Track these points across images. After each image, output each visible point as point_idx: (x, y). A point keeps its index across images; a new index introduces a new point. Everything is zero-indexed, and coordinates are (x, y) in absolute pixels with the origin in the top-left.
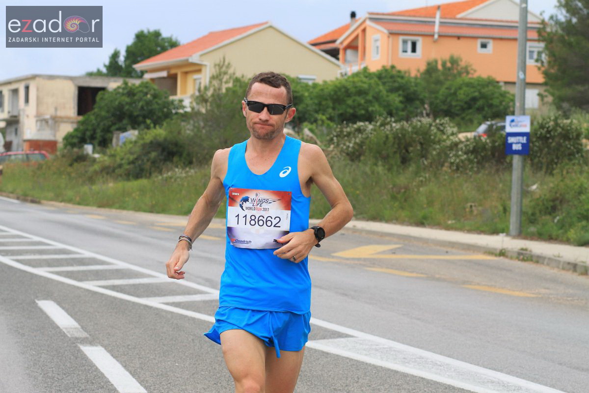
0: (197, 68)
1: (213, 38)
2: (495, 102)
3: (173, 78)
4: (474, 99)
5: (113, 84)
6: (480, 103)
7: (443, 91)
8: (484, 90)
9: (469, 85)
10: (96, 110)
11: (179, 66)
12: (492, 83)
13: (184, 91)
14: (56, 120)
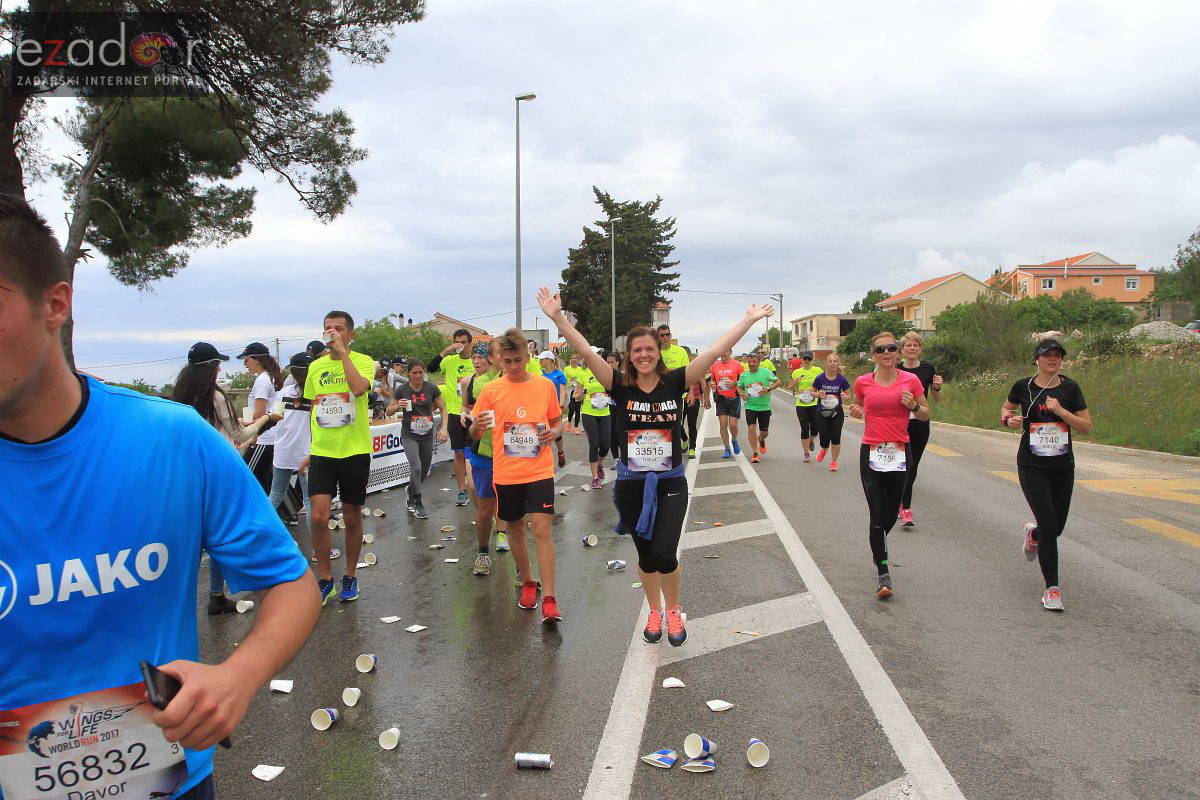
0: (918, 303)
1: (923, 285)
2: (1118, 313)
3: (900, 311)
4: (1102, 313)
5: (859, 317)
6: (1107, 314)
7: (1078, 309)
8: (1110, 306)
9: (1098, 303)
10: (856, 330)
11: (904, 303)
12: (1112, 302)
13: (908, 317)
14: (828, 339)
